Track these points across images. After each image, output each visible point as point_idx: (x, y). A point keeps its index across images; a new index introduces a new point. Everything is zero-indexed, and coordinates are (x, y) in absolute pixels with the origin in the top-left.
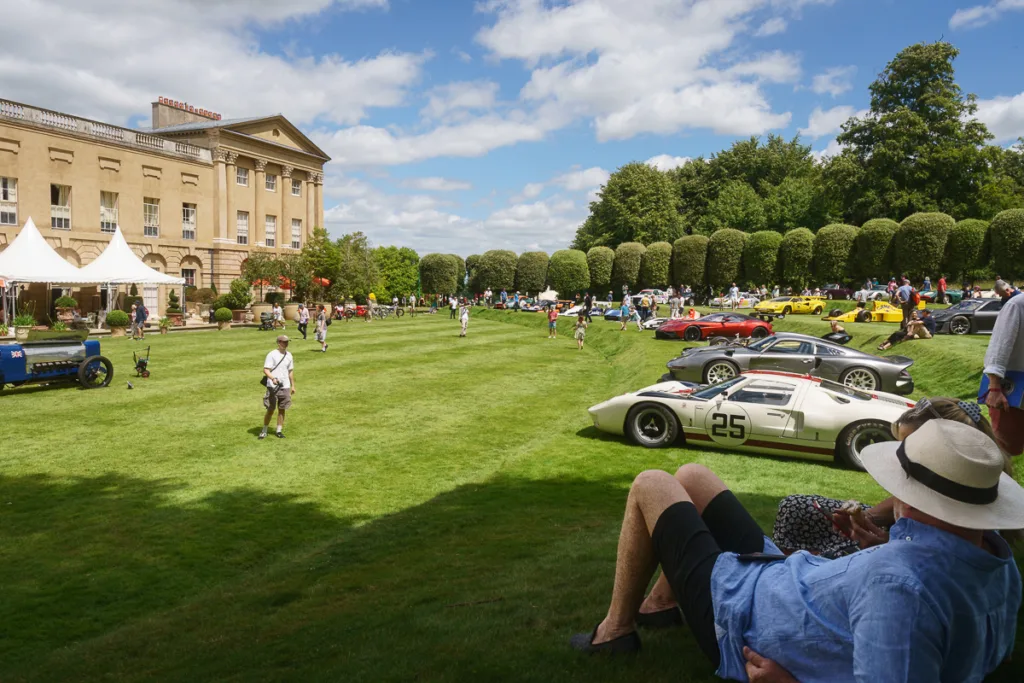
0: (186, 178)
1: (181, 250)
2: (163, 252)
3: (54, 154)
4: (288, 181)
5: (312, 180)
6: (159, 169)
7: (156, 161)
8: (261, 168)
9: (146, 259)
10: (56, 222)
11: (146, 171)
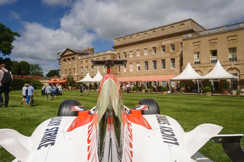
3: (211, 42)
10: (212, 61)
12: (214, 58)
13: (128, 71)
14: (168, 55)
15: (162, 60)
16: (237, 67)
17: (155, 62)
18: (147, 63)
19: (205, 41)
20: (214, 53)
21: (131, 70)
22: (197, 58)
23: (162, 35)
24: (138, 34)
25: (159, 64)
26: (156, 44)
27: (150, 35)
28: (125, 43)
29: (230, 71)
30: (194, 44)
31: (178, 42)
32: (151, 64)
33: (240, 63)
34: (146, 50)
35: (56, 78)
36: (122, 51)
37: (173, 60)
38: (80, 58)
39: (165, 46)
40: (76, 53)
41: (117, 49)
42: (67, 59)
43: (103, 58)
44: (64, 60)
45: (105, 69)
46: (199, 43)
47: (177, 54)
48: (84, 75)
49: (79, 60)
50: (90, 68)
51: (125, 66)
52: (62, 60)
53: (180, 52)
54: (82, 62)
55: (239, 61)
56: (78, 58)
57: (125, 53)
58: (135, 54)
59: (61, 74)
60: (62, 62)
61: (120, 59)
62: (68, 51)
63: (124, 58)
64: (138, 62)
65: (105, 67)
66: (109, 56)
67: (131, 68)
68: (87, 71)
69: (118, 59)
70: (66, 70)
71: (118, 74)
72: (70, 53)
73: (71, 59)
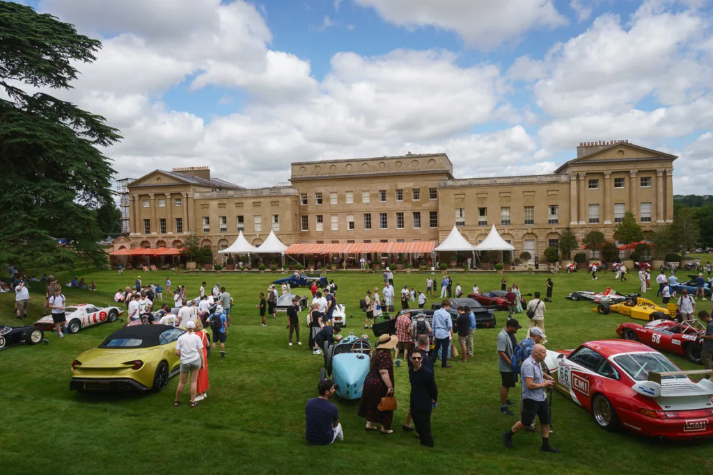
0: (550, 193)
1: (547, 230)
2: (535, 232)
3: (479, 196)
4: (635, 179)
5: (661, 175)
6: (534, 192)
7: (531, 188)
8: (608, 177)
9: (526, 236)
10: (481, 223)
11: (525, 194)
12: (483, 219)
13: (327, 228)
14: (409, 206)
15: (397, 213)
16: (511, 232)
17: (384, 216)
18: (368, 217)
19: (471, 193)
20: (482, 211)
21: (334, 228)
22: (459, 216)
23: (398, 171)
24: (349, 163)
25: (393, 221)
26: (386, 186)
27: (374, 167)
28: (319, 175)
29: (504, 236)
30: (457, 197)
31: (426, 187)
32: (376, 220)
33: (514, 227)
34: (366, 194)
35: (122, 240)
36: (311, 191)
37: (417, 215)
38: (197, 195)
39: (402, 190)
40: (187, 185)
41: (299, 184)
42: (152, 195)
43: (271, 202)
44: (140, 196)
45: (277, 225)
46: (463, 196)
47: (424, 205)
48: (215, 234)
49: (194, 200)
50: (232, 219)
51: (320, 219)
52: (134, 197)
53: (430, 204)
54: (206, 206)
55: (513, 224)
56: (193, 195)
57: (319, 194)
58: (342, 198)
59: (128, 230)
60: (134, 200)
61: (308, 206)
62: (157, 177)
63: (317, 204)
64: (350, 213)
65: (276, 221)
66: (288, 200)
67: (335, 224)
68: (224, 226)
69: (302, 204)
70: (147, 221)
71: (302, 234)
72: (165, 181)
73: (169, 197)
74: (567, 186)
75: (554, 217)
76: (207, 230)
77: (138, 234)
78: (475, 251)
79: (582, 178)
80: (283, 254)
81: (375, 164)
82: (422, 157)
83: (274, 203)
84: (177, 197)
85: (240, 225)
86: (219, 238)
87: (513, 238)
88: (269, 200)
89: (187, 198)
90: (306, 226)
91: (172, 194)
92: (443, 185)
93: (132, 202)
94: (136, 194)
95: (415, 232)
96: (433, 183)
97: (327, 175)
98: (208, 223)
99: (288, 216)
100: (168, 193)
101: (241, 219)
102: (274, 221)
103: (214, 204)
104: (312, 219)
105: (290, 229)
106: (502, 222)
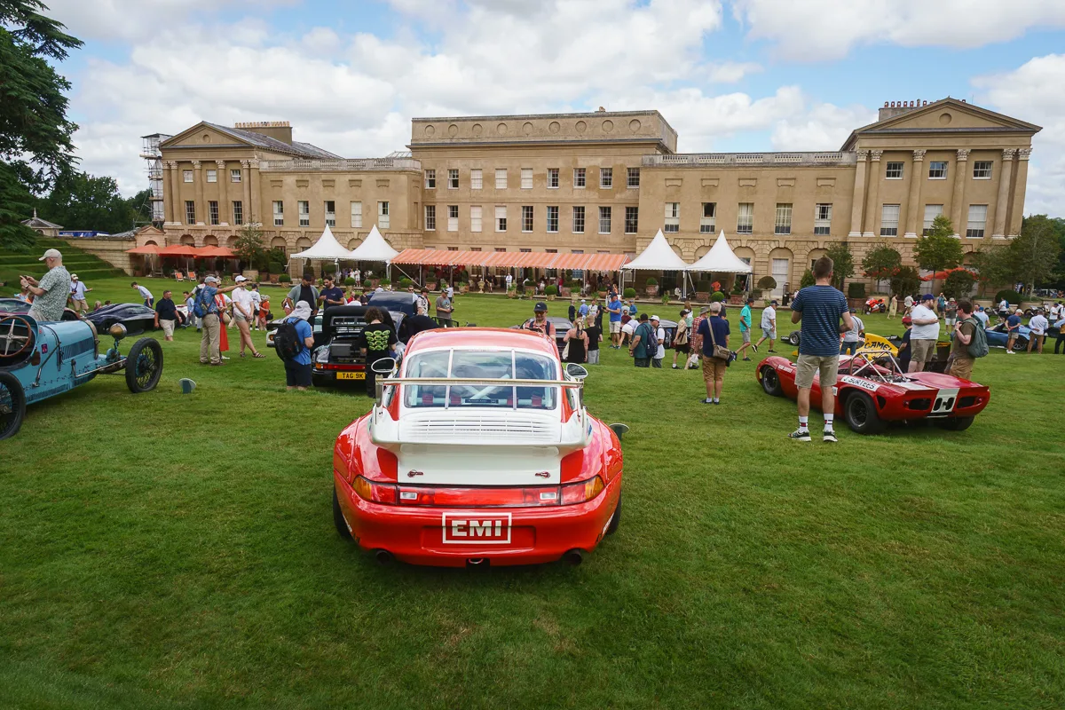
0: (820, 183)
1: (810, 244)
2: (790, 246)
3: (705, 183)
4: (964, 164)
5: (1009, 158)
6: (795, 179)
7: (790, 173)
8: (919, 158)
9: (776, 252)
10: (704, 228)
11: (780, 182)
12: (708, 221)
13: (464, 227)
14: (594, 196)
15: (575, 208)
16: (752, 245)
17: (554, 210)
18: (529, 210)
19: (692, 177)
20: (709, 209)
21: (476, 227)
22: (671, 215)
23: (580, 139)
24: (503, 122)
25: (567, 220)
26: (560, 161)
27: (541, 130)
28: (454, 141)
29: (741, 251)
30: (669, 183)
31: (622, 166)
32: (541, 218)
33: (758, 237)
34: (527, 175)
35: (151, 231)
36: (443, 165)
37: (606, 212)
38: (265, 166)
39: (584, 169)
40: (249, 147)
41: (424, 154)
42: (196, 162)
43: (377, 181)
44: (179, 163)
45: (386, 218)
46: (679, 183)
47: (618, 196)
48: (292, 229)
49: (260, 173)
50: (318, 207)
51: (454, 212)
52: (169, 165)
53: (626, 195)
54: (278, 183)
55: (756, 233)
56: (258, 164)
57: (454, 171)
58: (489, 180)
59: (162, 217)
60: (170, 170)
61: (436, 190)
62: (203, 133)
63: (450, 187)
64: (501, 203)
65: (385, 212)
66: (404, 178)
67: (476, 220)
68: (305, 217)
69: (427, 186)
70: (190, 204)
71: (426, 235)
72: (215, 140)
73: (222, 166)
74: (850, 171)
75: (824, 224)
76: (280, 222)
77: (177, 224)
78: (687, 271)
79: (876, 159)
80: (388, 263)
81: (545, 124)
82: (620, 116)
83: (383, 183)
84: (235, 167)
85: (330, 217)
86: (298, 236)
87: (755, 254)
88: (375, 177)
89: (249, 169)
90: (432, 223)
91: (227, 162)
92: (648, 162)
93: (166, 172)
94: (173, 158)
95: (600, 240)
96: (633, 159)
97: (467, 141)
98: (281, 211)
99: (402, 204)
100: (219, 159)
101: (331, 206)
102: (381, 212)
103: (290, 180)
104: (442, 212)
105: (405, 226)
106: (740, 227)
